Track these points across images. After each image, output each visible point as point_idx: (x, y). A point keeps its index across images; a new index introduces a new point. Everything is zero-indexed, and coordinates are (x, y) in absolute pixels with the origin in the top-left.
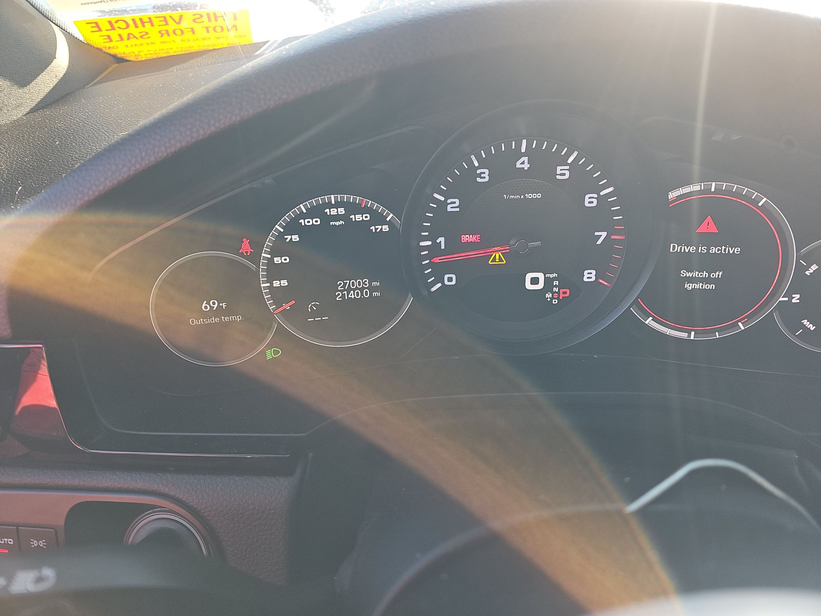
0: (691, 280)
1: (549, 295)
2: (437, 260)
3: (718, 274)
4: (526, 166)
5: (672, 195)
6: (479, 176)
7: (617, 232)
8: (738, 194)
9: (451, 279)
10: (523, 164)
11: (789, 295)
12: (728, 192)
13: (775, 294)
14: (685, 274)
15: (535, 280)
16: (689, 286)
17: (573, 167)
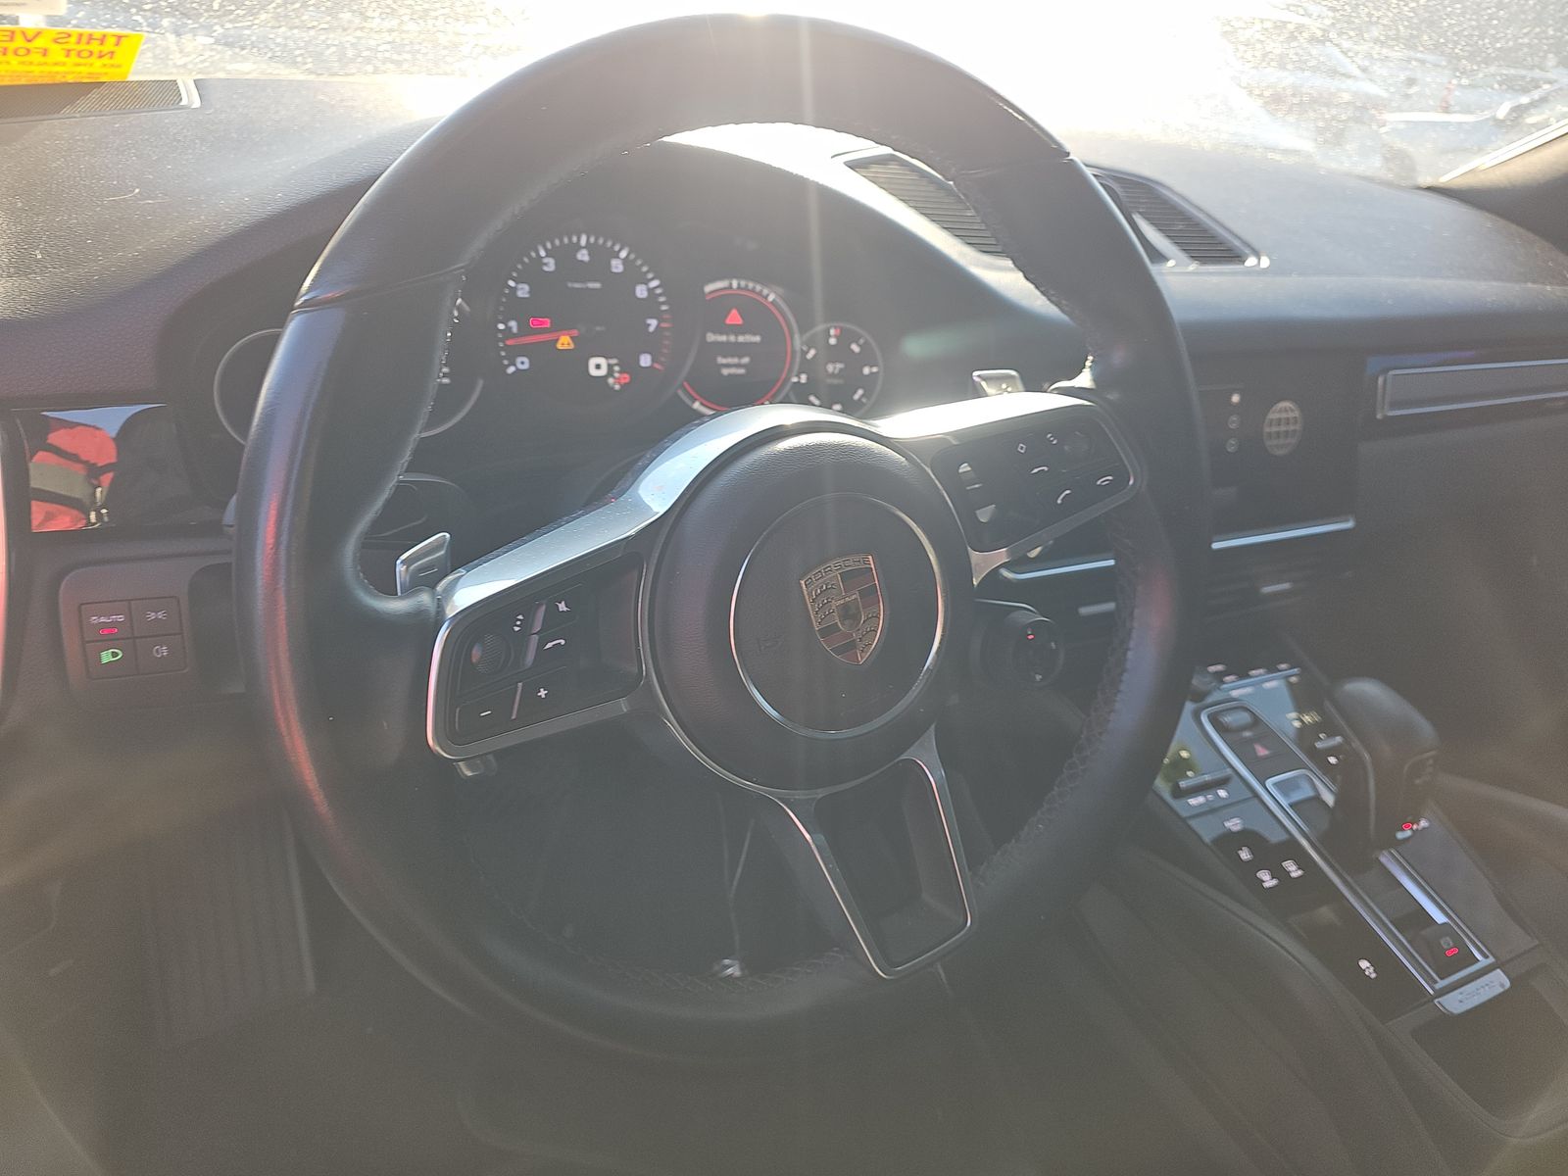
0: (728, 366)
1: (611, 381)
2: (508, 343)
3: (746, 360)
4: (586, 258)
5: (709, 288)
6: (546, 264)
7: (664, 321)
8: (753, 291)
9: (523, 363)
10: (583, 256)
11: (798, 376)
12: (746, 288)
13: (788, 379)
14: (721, 360)
15: (597, 366)
16: (725, 372)
17: (625, 261)
